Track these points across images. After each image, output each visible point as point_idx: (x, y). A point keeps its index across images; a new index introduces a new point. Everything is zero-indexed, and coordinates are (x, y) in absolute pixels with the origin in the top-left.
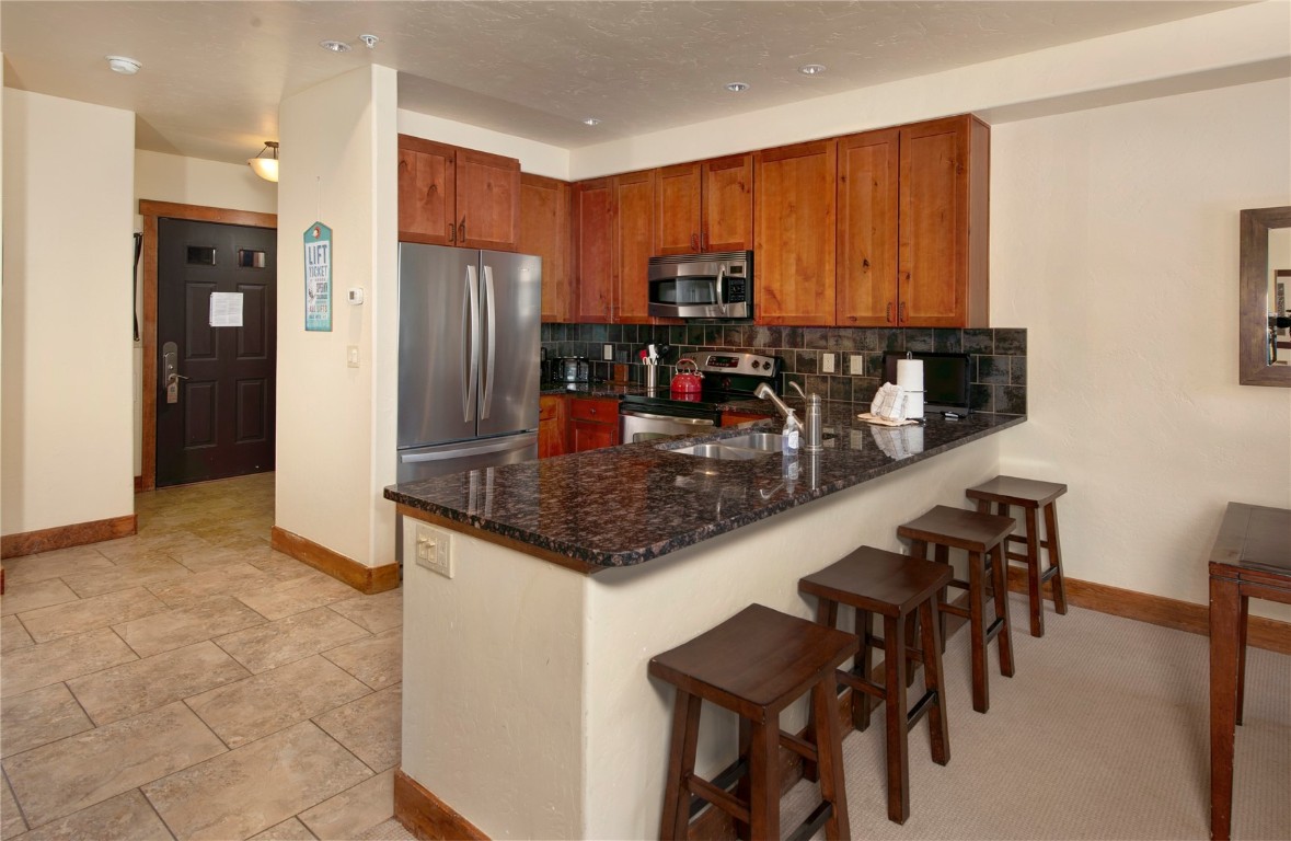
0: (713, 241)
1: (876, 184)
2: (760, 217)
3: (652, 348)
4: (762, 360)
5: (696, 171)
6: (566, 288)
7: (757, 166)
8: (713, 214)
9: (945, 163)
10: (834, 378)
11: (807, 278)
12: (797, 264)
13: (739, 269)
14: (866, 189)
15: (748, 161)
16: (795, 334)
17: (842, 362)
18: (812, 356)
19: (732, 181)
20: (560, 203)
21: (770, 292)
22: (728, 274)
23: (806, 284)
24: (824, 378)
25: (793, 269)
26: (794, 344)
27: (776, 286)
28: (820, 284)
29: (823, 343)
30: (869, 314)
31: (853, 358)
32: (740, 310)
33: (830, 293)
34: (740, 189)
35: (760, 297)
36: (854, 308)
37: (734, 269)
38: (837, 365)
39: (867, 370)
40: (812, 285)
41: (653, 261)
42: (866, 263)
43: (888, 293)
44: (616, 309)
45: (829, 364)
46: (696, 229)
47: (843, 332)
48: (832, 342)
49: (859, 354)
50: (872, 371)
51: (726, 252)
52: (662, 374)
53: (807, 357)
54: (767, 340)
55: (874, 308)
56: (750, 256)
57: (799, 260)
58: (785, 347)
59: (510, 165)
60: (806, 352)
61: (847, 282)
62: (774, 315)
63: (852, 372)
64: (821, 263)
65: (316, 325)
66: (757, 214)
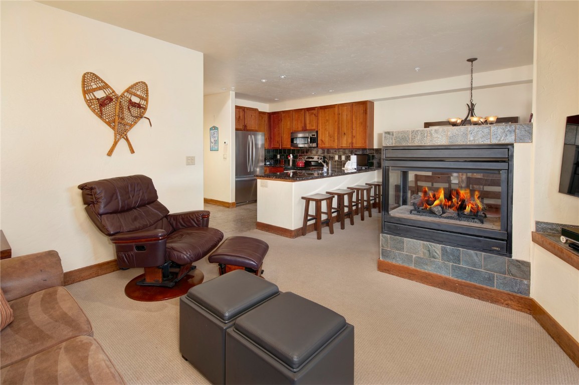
0: (307, 128)
1: (347, 115)
2: (320, 123)
3: (291, 155)
4: (320, 157)
5: (303, 111)
6: (268, 140)
7: (319, 110)
8: (308, 122)
9: (362, 111)
10: (338, 161)
11: (331, 137)
13: (314, 135)
14: (345, 117)
15: (316, 109)
16: (328, 151)
17: (340, 157)
18: (333, 156)
19: (312, 114)
20: (266, 118)
21: (322, 141)
22: (311, 136)
24: (336, 161)
25: (327, 135)
26: (328, 153)
27: (323, 139)
28: (334, 139)
29: (335, 153)
30: (346, 146)
31: (342, 156)
32: (314, 145)
33: (336, 141)
34: (314, 116)
35: (319, 142)
36: (342, 144)
37: (313, 135)
38: (339, 158)
40: (332, 139)
41: (292, 133)
42: (345, 134)
43: (350, 141)
44: (282, 145)
45: (337, 158)
46: (303, 125)
47: (340, 150)
48: (337, 152)
49: (344, 155)
50: (346, 158)
51: (311, 131)
52: (294, 161)
54: (321, 152)
55: (346, 144)
56: (317, 132)
57: (329, 133)
58: (326, 154)
59: (256, 110)
60: (331, 155)
61: (340, 138)
62: (323, 146)
63: (342, 159)
64: (334, 133)
65: (214, 149)
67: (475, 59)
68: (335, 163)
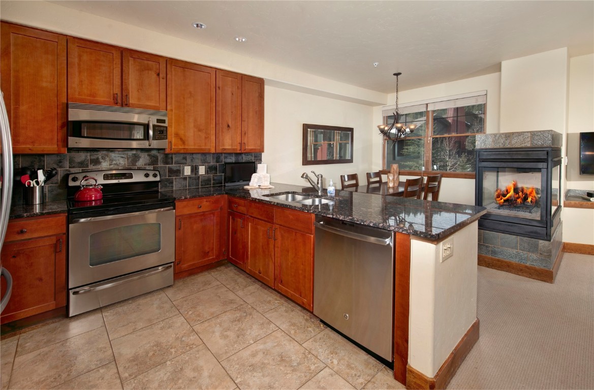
2: (171, 94)
3: (41, 172)
5: (117, 53)
7: (169, 66)
9: (257, 95)
10: (190, 178)
11: (200, 130)
12: (194, 123)
14: (229, 95)
16: (167, 158)
17: (195, 169)
18: (178, 168)
21: (177, 135)
22: (156, 123)
23: (200, 133)
24: (185, 179)
25: (192, 125)
26: (167, 163)
27: (181, 132)
28: (207, 133)
29: (184, 161)
30: (230, 147)
31: (200, 167)
33: (213, 138)
35: (171, 138)
37: (158, 121)
38: (192, 171)
39: (207, 172)
42: (228, 126)
45: (187, 171)
46: (117, 90)
47: (194, 156)
48: (189, 160)
49: (203, 165)
50: (209, 172)
53: (175, 169)
55: (232, 145)
57: (195, 121)
58: (161, 165)
60: (174, 166)
61: (220, 134)
63: (200, 174)
64: (207, 124)
67: (399, 74)
68: (183, 182)
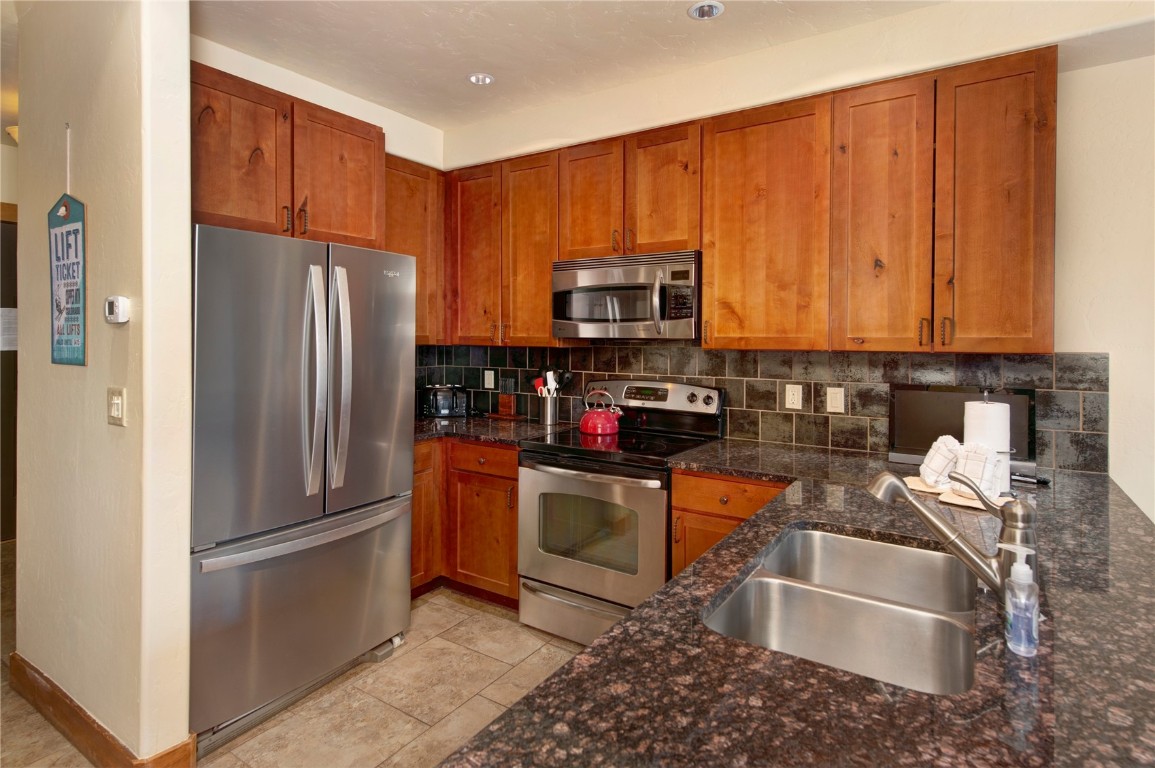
0: (642, 239)
1: (896, 154)
2: (712, 206)
3: (550, 375)
4: (701, 393)
5: (617, 151)
6: (440, 301)
7: (707, 138)
8: (642, 207)
9: (1015, 118)
10: (801, 417)
11: (783, 287)
12: (768, 268)
13: (684, 275)
14: (879, 162)
15: (694, 132)
16: (746, 358)
17: (814, 394)
18: (769, 388)
19: (670, 159)
20: (432, 195)
21: (726, 305)
22: (668, 281)
23: (783, 294)
24: (788, 417)
25: (761, 275)
26: (743, 373)
27: (735, 298)
28: (805, 294)
29: (785, 370)
30: (885, 335)
31: (831, 390)
32: (684, 328)
33: (821, 303)
34: (681, 170)
35: (711, 312)
37: (675, 275)
38: (806, 399)
39: (851, 407)
40: (792, 297)
41: (557, 267)
42: (878, 264)
44: (506, 327)
45: (793, 398)
46: (615, 224)
47: (816, 359)
48: (798, 370)
49: (840, 386)
50: (859, 409)
51: (658, 254)
52: (561, 406)
53: (762, 388)
54: (705, 367)
56: (698, 257)
57: (770, 261)
58: (729, 376)
60: (760, 382)
61: (848, 290)
62: (732, 335)
63: (829, 409)
64: (805, 264)
65: (65, 355)
66: (707, 202)
68: (784, 427)
